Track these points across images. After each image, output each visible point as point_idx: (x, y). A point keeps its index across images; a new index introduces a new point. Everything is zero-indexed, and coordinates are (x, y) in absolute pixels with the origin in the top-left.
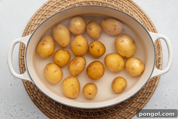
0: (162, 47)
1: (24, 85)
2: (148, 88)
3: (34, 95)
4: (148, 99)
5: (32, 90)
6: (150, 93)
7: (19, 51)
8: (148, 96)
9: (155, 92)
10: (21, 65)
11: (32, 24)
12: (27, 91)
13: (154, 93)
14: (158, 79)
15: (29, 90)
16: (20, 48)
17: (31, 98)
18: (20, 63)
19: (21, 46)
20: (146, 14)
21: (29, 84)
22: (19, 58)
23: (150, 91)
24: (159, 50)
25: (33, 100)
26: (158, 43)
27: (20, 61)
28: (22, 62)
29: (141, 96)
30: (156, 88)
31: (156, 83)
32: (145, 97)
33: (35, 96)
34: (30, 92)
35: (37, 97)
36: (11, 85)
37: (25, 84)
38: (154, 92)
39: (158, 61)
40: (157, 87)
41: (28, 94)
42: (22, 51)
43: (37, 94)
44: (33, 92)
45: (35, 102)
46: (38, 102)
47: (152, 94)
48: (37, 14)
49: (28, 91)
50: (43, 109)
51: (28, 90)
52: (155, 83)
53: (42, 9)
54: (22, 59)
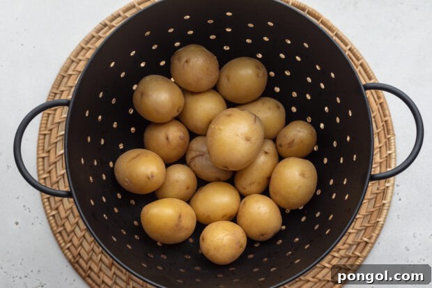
0: (394, 128)
1: (49, 221)
2: (361, 230)
3: (73, 249)
4: (361, 259)
5: (68, 236)
6: (367, 243)
7: (37, 139)
8: (361, 252)
9: (379, 240)
10: (41, 172)
11: (70, 72)
12: (56, 239)
13: (377, 242)
14: (386, 208)
15: (61, 235)
16: (40, 131)
17: (65, 255)
18: (41, 168)
19: (43, 125)
20: (353, 48)
21: (61, 219)
22: (38, 154)
23: (366, 239)
24: (388, 136)
25: (70, 261)
26: (386, 119)
27: (41, 164)
28: (44, 165)
29: (342, 253)
30: (380, 230)
31: (381, 220)
32: (353, 253)
33: (76, 249)
34: (64, 241)
35: (81, 252)
36: (17, 223)
37: (53, 221)
38: (375, 242)
39: (385, 163)
40: (384, 229)
41: (60, 245)
42: (44, 139)
43: (81, 244)
44: (71, 241)
45: (77, 266)
46: (84, 264)
47: (372, 247)
48: (84, 46)
49: (60, 238)
50: (97, 284)
51: (58, 235)
52: (378, 220)
53: (95, 34)
54: (46, 159)
